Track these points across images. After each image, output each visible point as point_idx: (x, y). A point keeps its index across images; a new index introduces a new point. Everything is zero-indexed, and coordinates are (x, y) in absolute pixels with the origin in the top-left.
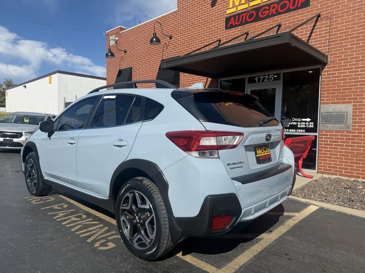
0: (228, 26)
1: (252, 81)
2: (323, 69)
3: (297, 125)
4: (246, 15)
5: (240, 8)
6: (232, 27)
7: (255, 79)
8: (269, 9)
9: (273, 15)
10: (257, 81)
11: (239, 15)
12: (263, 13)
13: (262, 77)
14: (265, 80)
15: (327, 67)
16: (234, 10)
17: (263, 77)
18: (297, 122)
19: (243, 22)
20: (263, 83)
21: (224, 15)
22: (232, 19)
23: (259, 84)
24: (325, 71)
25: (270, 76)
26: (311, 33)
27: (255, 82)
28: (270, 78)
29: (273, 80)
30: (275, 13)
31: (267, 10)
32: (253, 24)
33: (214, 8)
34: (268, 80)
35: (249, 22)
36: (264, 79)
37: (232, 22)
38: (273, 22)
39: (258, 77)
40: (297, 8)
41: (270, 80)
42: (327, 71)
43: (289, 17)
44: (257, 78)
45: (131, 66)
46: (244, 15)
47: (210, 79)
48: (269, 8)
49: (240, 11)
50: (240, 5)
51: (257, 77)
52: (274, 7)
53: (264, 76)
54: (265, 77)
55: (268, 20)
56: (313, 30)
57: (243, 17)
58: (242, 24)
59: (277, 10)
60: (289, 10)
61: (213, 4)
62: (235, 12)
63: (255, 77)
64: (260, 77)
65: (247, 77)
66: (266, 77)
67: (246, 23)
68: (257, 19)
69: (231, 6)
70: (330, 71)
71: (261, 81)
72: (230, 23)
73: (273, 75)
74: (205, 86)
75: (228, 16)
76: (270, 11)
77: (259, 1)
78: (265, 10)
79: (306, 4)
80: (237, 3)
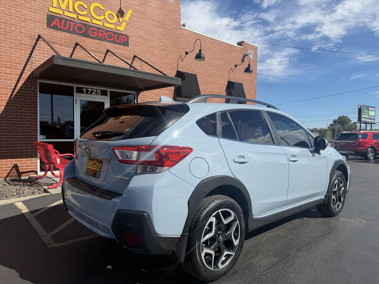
0: (51, 25)
1: (80, 91)
2: (138, 95)
4: (74, 26)
5: (67, 14)
7: (83, 90)
9: (100, 39)
10: (85, 92)
12: (93, 32)
13: (90, 90)
14: (93, 93)
15: (140, 94)
16: (60, 12)
17: (91, 90)
19: (71, 30)
20: (91, 96)
21: (45, 10)
22: (57, 20)
23: (87, 95)
25: (98, 90)
27: (83, 92)
28: (98, 92)
29: (101, 95)
30: (103, 38)
31: (97, 32)
32: (83, 38)
34: (96, 94)
35: (78, 33)
37: (56, 22)
38: (102, 45)
39: (86, 88)
40: (119, 44)
41: (98, 94)
43: (114, 47)
44: (85, 90)
46: (72, 24)
48: (97, 31)
49: (67, 17)
50: (66, 10)
52: (102, 33)
54: (93, 90)
55: (97, 41)
57: (70, 25)
58: (68, 31)
62: (61, 14)
63: (84, 88)
64: (88, 89)
65: (75, 86)
66: (94, 91)
67: (75, 33)
68: (87, 35)
69: (55, 5)
70: (142, 97)
71: (89, 92)
72: (54, 23)
73: (100, 91)
74: (17, 84)
75: (50, 13)
76: (98, 34)
77: (88, 20)
78: (95, 31)
79: (126, 44)
80: (63, 7)
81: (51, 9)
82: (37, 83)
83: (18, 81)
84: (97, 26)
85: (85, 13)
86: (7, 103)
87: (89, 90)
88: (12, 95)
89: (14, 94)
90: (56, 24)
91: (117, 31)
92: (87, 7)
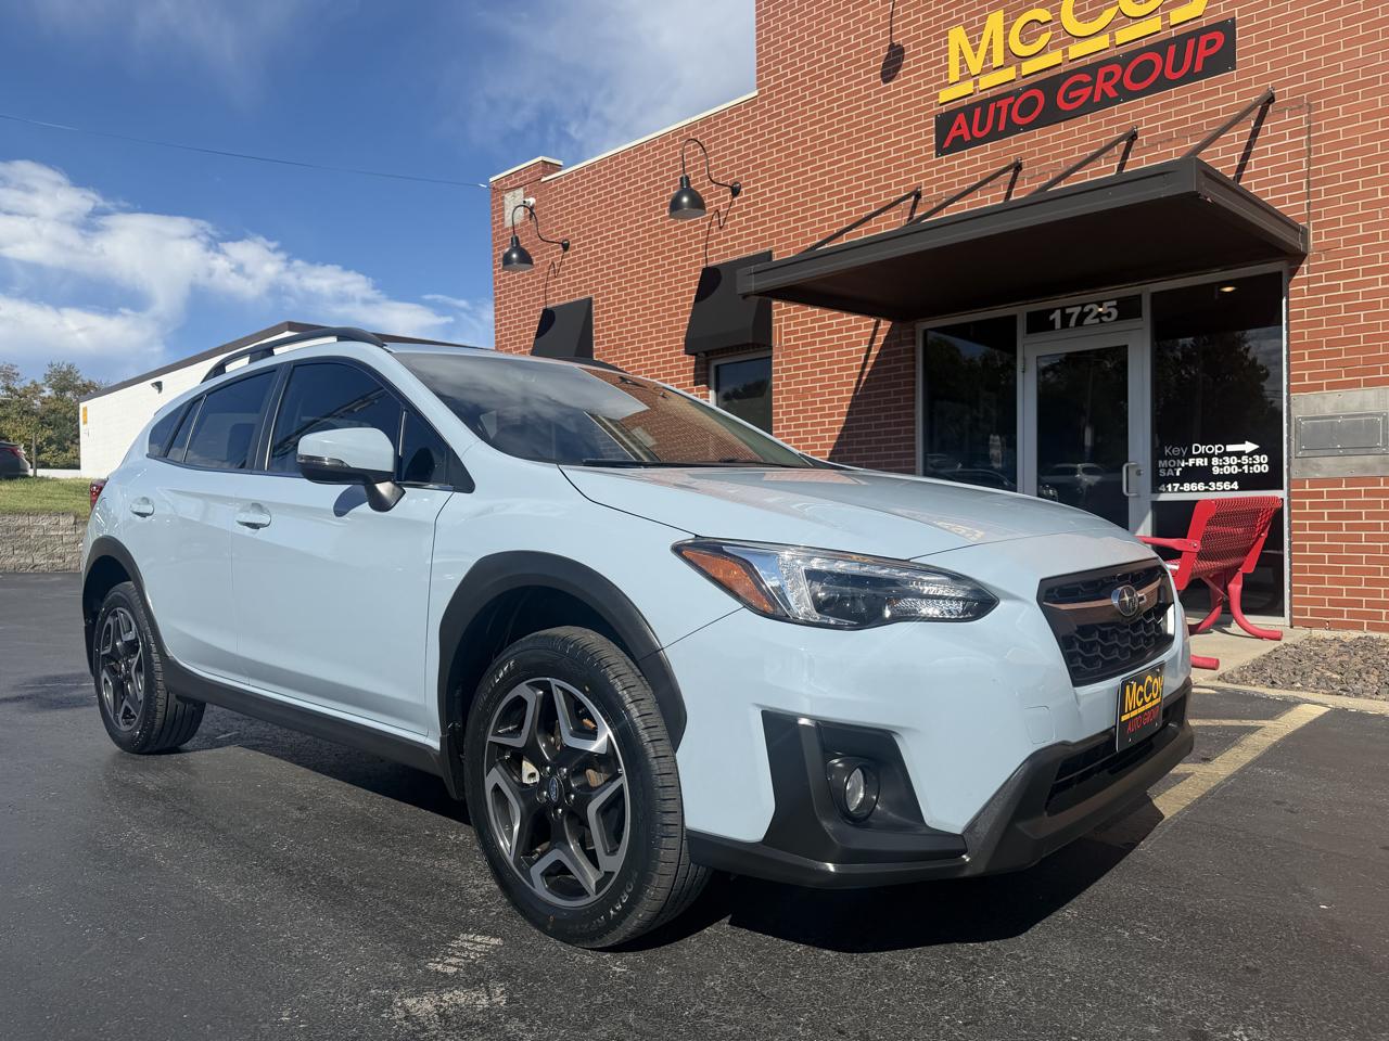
0: (946, 145)
1: (1039, 323)
2: (1293, 272)
3: (1210, 466)
4: (1011, 106)
5: (987, 81)
6: (959, 145)
7: (1052, 317)
8: (1093, 83)
9: (1107, 102)
10: (1058, 325)
11: (984, 104)
12: (1072, 95)
13: (1077, 310)
14: (1088, 321)
15: (1305, 266)
16: (967, 88)
17: (1080, 308)
18: (1210, 457)
19: (1001, 128)
20: (1080, 331)
21: (931, 106)
22: (961, 118)
23: (1066, 333)
24: (1301, 282)
25: (1106, 305)
26: (1245, 157)
27: (1050, 326)
28: (1104, 311)
29: (1117, 319)
30: (1112, 93)
31: (1086, 84)
32: (1038, 134)
33: (891, 84)
34: (1097, 320)
35: (1022, 126)
36: (1082, 316)
37: (959, 128)
38: (1108, 123)
39: (1063, 309)
40: (1191, 77)
41: (1105, 319)
42: (1308, 281)
43: (1164, 107)
44: (1057, 315)
45: (589, 295)
46: (1004, 104)
47: (885, 325)
48: (1090, 79)
49: (988, 92)
50: (985, 71)
51: (1058, 312)
52: (1108, 77)
53: (1083, 306)
54: (1086, 309)
55: (1088, 120)
56: (1249, 146)
57: (998, 110)
58: (995, 135)
59: (1119, 86)
60: (1163, 84)
61: (888, 72)
62: (971, 94)
63: (1052, 311)
64: (1068, 311)
65: (1020, 311)
66: (1091, 310)
67: (1012, 129)
68: (1052, 116)
69: (954, 75)
70: (1319, 279)
71: (1072, 322)
72: (953, 133)
73: (1114, 303)
74: (869, 349)
75: (944, 109)
76: (1094, 89)
77: (1054, 58)
78: (1079, 85)
79: (1223, 60)
80: (975, 65)
81: (945, 95)
82: (914, 334)
83: (872, 341)
84: (1088, 61)
85: (1044, 39)
86: (851, 406)
87: (1072, 314)
88: (859, 382)
89: (864, 378)
90: (959, 133)
91: (1173, 33)
92: (1049, 17)
